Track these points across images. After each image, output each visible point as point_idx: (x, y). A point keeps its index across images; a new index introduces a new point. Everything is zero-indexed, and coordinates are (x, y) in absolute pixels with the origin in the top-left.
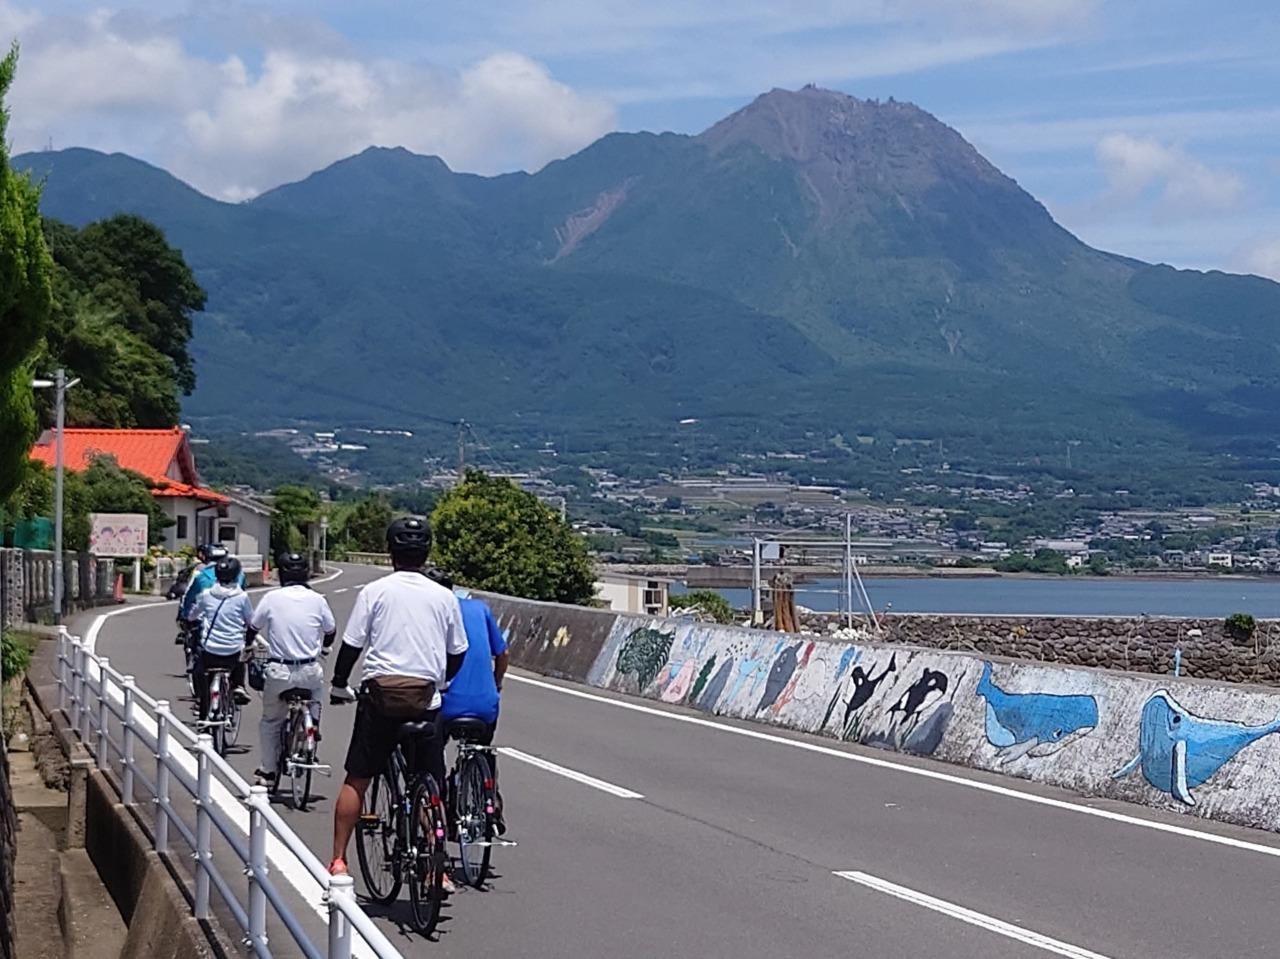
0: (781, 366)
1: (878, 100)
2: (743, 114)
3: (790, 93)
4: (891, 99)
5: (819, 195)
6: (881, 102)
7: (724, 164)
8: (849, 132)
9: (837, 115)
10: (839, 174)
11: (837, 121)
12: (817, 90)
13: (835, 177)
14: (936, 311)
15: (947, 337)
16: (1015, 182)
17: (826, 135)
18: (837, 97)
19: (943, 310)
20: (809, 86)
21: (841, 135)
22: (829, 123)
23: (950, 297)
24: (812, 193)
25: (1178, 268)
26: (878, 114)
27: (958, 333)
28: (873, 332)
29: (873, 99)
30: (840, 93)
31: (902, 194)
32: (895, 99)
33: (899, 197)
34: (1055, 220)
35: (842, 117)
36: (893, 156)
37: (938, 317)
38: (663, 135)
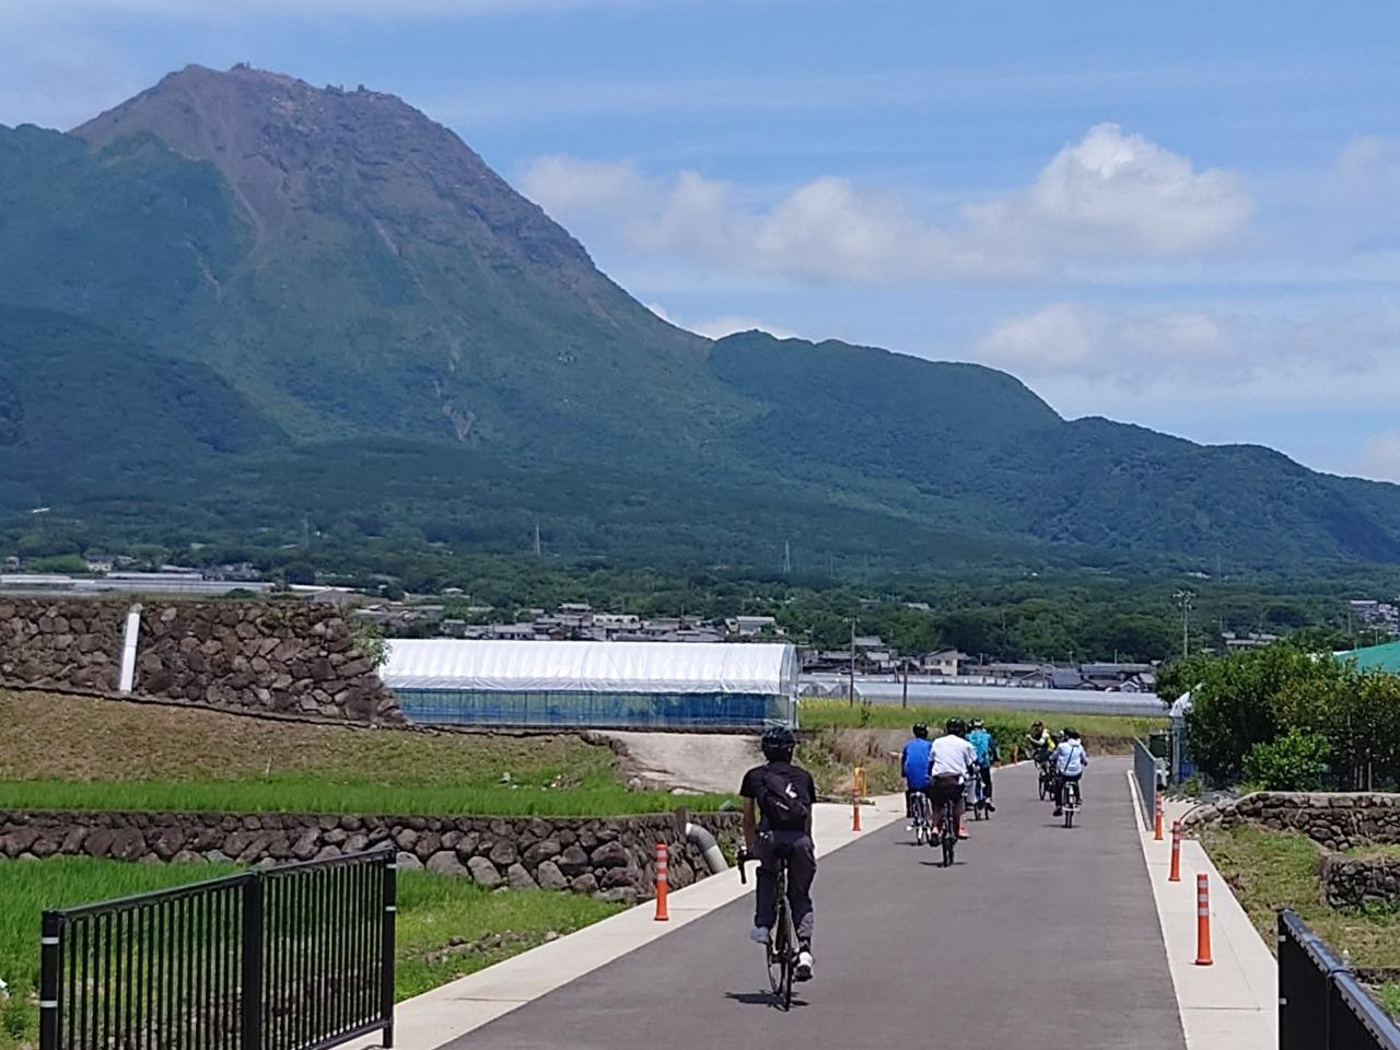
0: (200, 439)
1: (342, 87)
2: (141, 101)
3: (211, 73)
4: (361, 88)
5: (254, 214)
6: (346, 90)
7: (109, 163)
8: (300, 127)
9: (283, 104)
10: (285, 186)
11: (282, 111)
12: (254, 72)
13: (278, 190)
14: (436, 383)
15: (453, 419)
16: (541, 210)
17: (266, 129)
18: (282, 82)
19: (446, 383)
20: (240, 66)
21: (288, 131)
22: (272, 114)
23: (454, 362)
24: (246, 212)
25: (779, 338)
26: (343, 104)
27: (471, 415)
28: (344, 406)
29: (334, 85)
30: (285, 77)
31: (378, 218)
32: (366, 87)
33: (377, 223)
34: (597, 267)
35: (290, 104)
36: (364, 163)
37: (439, 391)
38: (18, 128)
